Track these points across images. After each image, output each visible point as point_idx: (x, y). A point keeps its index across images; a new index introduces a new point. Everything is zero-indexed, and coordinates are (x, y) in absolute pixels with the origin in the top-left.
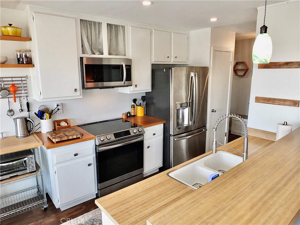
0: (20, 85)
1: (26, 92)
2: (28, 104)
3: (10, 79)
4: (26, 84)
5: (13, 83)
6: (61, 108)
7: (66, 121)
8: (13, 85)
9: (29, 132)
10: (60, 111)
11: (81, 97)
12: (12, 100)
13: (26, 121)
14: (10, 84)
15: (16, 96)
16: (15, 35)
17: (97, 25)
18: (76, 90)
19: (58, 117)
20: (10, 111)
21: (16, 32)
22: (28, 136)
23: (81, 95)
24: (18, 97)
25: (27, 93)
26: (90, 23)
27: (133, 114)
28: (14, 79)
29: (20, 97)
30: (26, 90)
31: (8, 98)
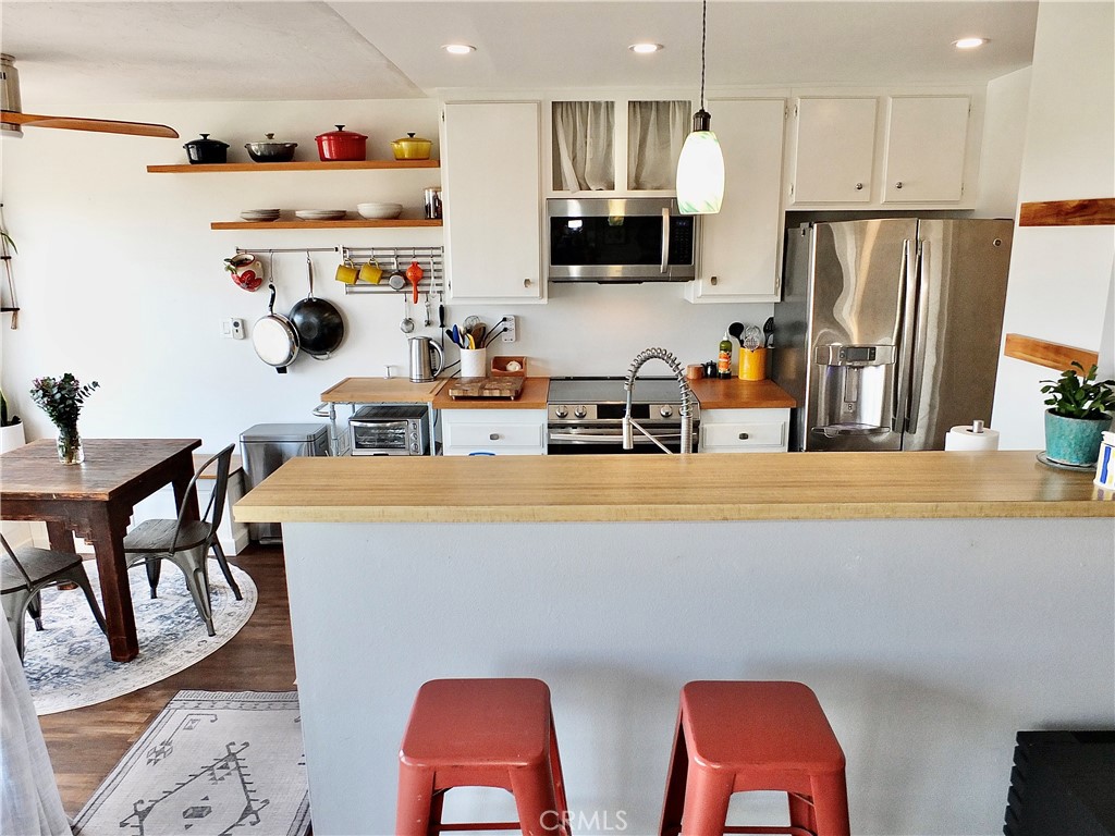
0: (427, 267)
1: (439, 281)
2: (442, 309)
3: (411, 252)
4: (439, 263)
5: (414, 260)
6: (513, 327)
7: (521, 361)
8: (415, 265)
9: (433, 371)
10: (511, 335)
11: (545, 301)
12: (411, 297)
13: (428, 347)
14: (409, 263)
15: (419, 289)
16: (414, 157)
17: (603, 111)
18: (527, 281)
19: (506, 348)
20: (408, 322)
21: (416, 151)
22: (429, 380)
23: (542, 296)
24: (422, 292)
25: (441, 285)
26: (584, 105)
27: (721, 370)
28: (417, 252)
29: (427, 292)
30: (440, 277)
31: (405, 293)
